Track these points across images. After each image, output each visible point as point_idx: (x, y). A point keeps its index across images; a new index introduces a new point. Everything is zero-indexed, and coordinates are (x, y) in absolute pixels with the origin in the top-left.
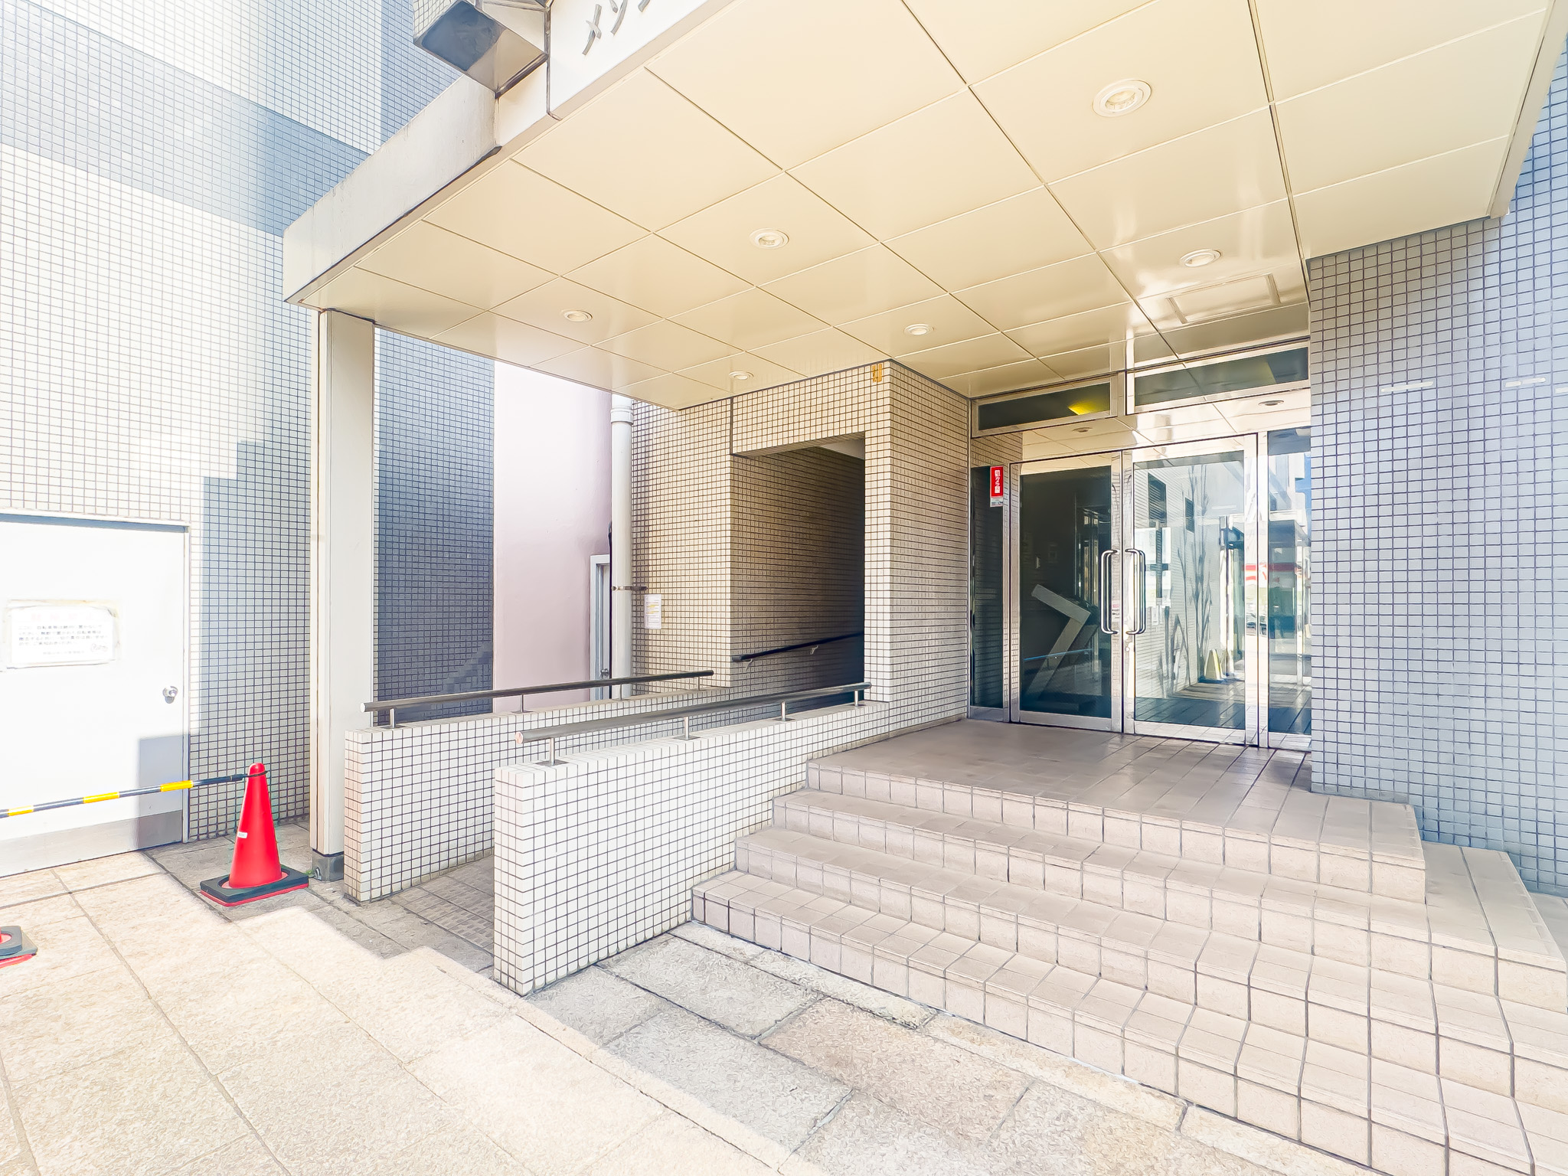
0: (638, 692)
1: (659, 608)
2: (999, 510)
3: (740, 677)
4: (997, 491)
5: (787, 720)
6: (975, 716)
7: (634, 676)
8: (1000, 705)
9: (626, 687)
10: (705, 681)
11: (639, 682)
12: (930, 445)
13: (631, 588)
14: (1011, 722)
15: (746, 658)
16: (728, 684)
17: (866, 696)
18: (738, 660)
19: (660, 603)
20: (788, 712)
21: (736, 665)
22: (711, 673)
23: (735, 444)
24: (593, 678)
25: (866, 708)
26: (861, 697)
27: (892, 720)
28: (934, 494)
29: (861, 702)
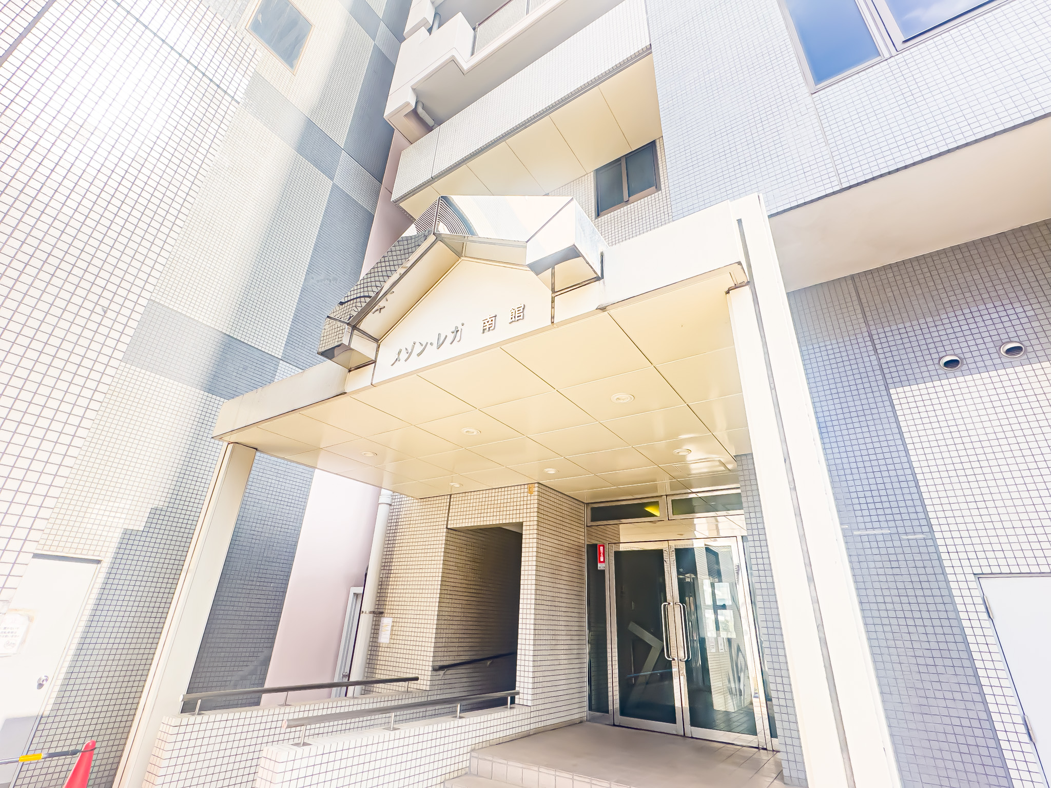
0: (365, 692)
1: (389, 628)
2: (603, 571)
3: (437, 682)
4: (602, 559)
5: (460, 717)
6: (592, 720)
7: (365, 679)
8: (607, 712)
9: (358, 688)
10: (412, 684)
11: (367, 684)
12: (561, 531)
13: (374, 612)
14: (614, 725)
15: (442, 668)
16: (428, 688)
17: (517, 701)
18: (436, 669)
19: (391, 624)
20: (462, 711)
21: (435, 673)
22: (416, 679)
23: (449, 522)
24: (336, 680)
25: (515, 710)
26: (513, 702)
27: (532, 720)
28: (564, 561)
29: (513, 706)
